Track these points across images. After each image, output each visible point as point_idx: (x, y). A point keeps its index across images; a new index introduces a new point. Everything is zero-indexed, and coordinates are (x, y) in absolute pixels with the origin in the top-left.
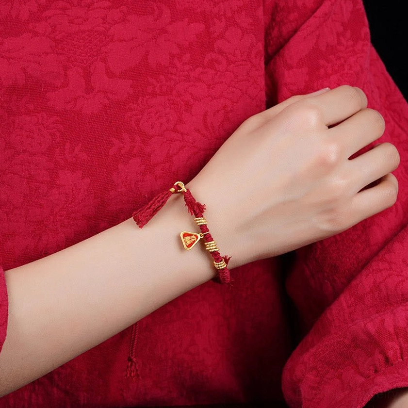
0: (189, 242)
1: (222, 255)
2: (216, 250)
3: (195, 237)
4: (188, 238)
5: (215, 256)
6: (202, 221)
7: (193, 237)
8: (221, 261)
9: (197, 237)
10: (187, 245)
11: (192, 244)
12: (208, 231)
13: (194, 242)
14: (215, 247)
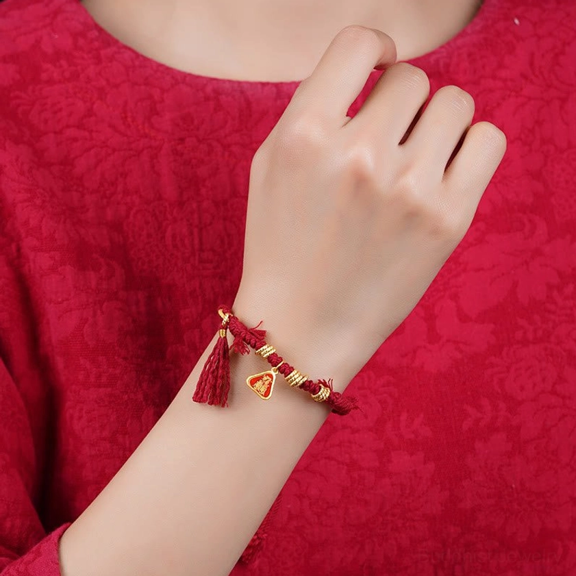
0: (263, 390)
1: (315, 381)
2: (305, 379)
3: (268, 377)
4: (259, 384)
5: (309, 388)
6: (267, 350)
7: (265, 378)
8: (320, 388)
9: (271, 376)
10: (263, 393)
11: (269, 389)
12: (282, 360)
13: (270, 384)
14: (301, 377)
